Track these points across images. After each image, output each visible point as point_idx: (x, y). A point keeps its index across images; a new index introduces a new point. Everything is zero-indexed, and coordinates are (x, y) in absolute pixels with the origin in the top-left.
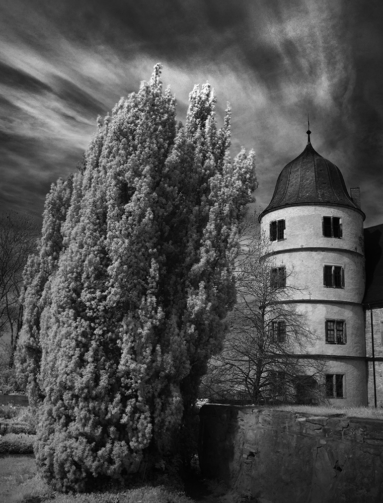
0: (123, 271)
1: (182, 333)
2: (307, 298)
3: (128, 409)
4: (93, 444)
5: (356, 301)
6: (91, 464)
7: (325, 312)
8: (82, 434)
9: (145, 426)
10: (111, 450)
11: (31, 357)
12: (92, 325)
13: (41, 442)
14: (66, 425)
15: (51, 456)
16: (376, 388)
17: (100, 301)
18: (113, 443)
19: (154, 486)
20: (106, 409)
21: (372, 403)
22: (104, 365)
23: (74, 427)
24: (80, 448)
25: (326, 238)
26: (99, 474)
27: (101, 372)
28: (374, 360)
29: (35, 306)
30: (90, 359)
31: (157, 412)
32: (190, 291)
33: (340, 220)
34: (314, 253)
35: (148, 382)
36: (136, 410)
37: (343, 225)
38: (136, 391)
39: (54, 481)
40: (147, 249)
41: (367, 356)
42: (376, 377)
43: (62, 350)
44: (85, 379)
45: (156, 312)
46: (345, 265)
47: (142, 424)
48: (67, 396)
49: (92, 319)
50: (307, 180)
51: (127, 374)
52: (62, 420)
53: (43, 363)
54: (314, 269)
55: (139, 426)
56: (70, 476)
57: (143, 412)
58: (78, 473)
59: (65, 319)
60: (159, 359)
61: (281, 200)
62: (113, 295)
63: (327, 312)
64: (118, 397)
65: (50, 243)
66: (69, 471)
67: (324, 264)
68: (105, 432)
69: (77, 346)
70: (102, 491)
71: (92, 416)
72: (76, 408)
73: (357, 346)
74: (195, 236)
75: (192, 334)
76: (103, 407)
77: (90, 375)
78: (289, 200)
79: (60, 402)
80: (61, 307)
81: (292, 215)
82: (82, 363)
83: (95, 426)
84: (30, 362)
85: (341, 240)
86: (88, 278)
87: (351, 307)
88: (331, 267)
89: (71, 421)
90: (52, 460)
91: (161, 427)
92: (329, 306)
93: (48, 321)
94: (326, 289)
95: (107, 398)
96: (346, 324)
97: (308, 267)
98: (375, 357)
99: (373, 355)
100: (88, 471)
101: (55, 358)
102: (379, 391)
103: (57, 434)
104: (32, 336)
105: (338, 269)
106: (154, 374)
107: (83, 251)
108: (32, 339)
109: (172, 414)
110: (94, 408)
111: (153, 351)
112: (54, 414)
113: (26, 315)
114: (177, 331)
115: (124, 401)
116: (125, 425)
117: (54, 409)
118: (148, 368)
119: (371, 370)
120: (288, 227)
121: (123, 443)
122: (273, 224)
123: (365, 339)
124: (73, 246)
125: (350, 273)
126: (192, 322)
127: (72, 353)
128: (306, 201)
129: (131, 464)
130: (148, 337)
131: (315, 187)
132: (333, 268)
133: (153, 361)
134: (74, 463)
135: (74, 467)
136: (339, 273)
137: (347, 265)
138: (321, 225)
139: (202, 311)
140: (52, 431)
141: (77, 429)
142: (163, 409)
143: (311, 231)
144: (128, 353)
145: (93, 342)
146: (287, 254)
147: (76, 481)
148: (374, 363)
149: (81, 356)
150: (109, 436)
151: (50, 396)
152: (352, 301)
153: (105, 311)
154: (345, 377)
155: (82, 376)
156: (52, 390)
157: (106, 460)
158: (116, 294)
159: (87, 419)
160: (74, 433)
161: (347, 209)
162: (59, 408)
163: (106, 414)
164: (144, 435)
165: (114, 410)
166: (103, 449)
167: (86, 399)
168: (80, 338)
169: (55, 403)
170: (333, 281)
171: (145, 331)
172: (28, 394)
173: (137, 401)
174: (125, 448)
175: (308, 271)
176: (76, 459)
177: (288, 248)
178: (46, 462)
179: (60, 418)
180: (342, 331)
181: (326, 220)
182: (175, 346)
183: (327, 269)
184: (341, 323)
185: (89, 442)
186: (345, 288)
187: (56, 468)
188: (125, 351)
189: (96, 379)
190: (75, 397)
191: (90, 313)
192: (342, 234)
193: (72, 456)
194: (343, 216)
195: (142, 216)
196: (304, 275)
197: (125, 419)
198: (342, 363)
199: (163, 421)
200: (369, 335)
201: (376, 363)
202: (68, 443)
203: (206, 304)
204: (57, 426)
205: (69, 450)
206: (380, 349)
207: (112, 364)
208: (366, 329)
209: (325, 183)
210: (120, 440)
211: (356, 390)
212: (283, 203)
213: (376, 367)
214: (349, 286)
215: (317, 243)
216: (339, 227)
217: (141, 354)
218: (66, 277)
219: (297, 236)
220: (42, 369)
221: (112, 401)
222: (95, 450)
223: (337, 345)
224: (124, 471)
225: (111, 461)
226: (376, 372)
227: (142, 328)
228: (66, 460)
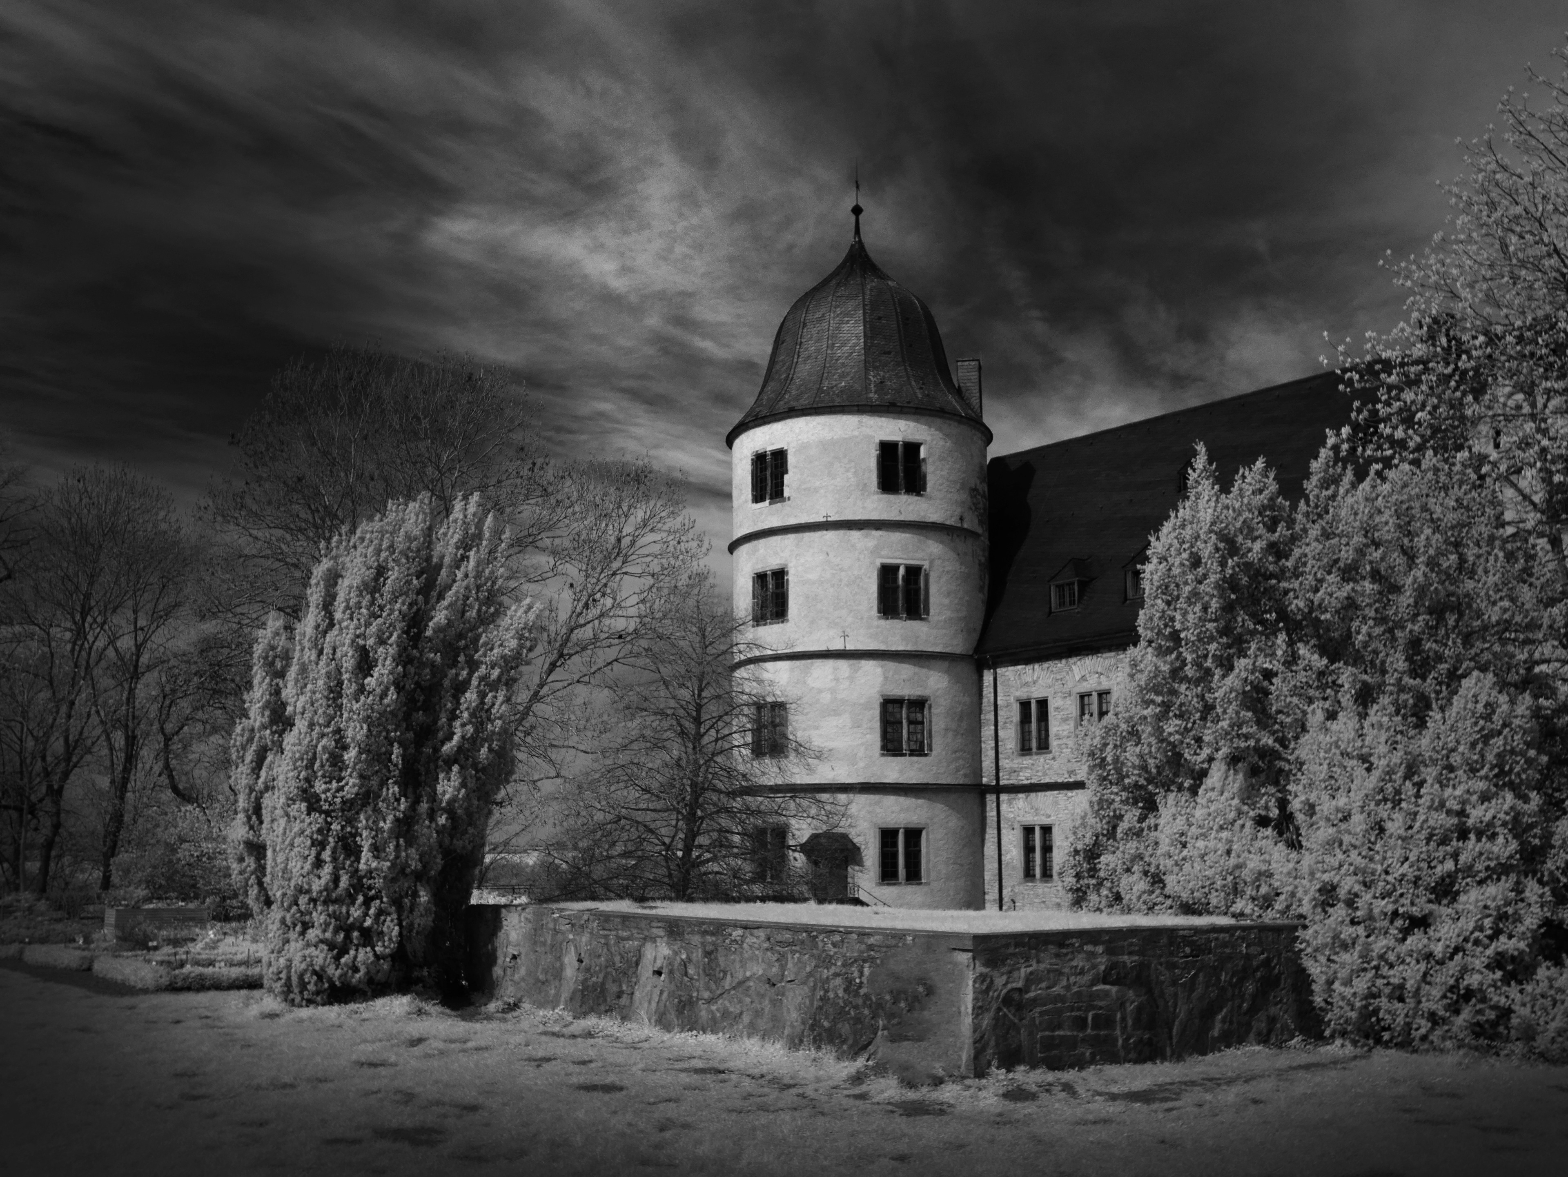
0: (360, 761)
1: (434, 825)
2: (837, 645)
3: (372, 911)
4: (335, 951)
5: (958, 650)
6: (334, 973)
7: (880, 679)
8: (322, 941)
9: (391, 928)
10: (355, 957)
11: (250, 854)
12: (329, 819)
13: (275, 955)
14: (303, 933)
15: (289, 967)
16: (1003, 858)
17: (338, 791)
18: (357, 950)
19: (404, 994)
20: (348, 912)
21: (992, 894)
22: (344, 864)
23: (312, 934)
24: (320, 956)
25: (885, 496)
26: (342, 983)
27: (341, 872)
28: (998, 789)
29: (251, 790)
30: (328, 859)
31: (406, 913)
32: (441, 776)
33: (922, 448)
34: (855, 535)
35: (394, 880)
36: (380, 912)
37: (930, 461)
38: (380, 891)
39: (292, 996)
40: (388, 732)
41: (985, 780)
42: (1003, 831)
43: (296, 850)
44: (323, 881)
45: (399, 804)
46: (931, 562)
47: (389, 927)
48: (303, 900)
49: (328, 813)
50: (844, 345)
51: (370, 873)
52: (298, 928)
53: (269, 863)
54: (856, 573)
55: (385, 929)
56: (311, 987)
57: (389, 914)
58: (320, 984)
59: (297, 814)
60: (403, 854)
61: (780, 396)
62: (351, 785)
63: (886, 678)
64: (360, 899)
65: (267, 713)
66: (309, 983)
67: (878, 562)
68: (348, 937)
69: (313, 845)
70: (346, 1003)
71: (333, 921)
72: (314, 914)
73: (959, 758)
74: (449, 705)
75: (443, 825)
76: (344, 910)
77: (328, 877)
78: (797, 398)
79: (295, 908)
80: (291, 799)
81: (804, 438)
82: (319, 863)
83: (336, 932)
84: (251, 862)
85: (923, 499)
86: (322, 766)
87: (946, 664)
88: (895, 568)
89: (308, 928)
90: (289, 972)
91: (410, 931)
92: (891, 665)
93: (272, 812)
94: (883, 622)
95: (347, 901)
96: (930, 707)
97: (841, 570)
98: (1002, 783)
99: (998, 779)
100: (330, 981)
101: (287, 859)
102: (1008, 864)
103: (293, 944)
104: (251, 828)
105: (914, 572)
106: (399, 871)
107: (315, 735)
108: (251, 832)
109: (422, 916)
110: (334, 912)
111: (397, 846)
112: (289, 921)
113: (242, 803)
114: (427, 822)
115: (367, 903)
116: (369, 929)
117: (288, 916)
118: (393, 865)
119: (991, 814)
120: (795, 467)
121: (368, 949)
122: (759, 459)
123: (980, 742)
124: (301, 724)
125: (944, 579)
126: (444, 810)
127: (307, 853)
128: (838, 401)
129: (378, 971)
130: (391, 830)
131: (862, 365)
132: (902, 571)
133: (397, 857)
134: (315, 972)
135: (315, 978)
136: (917, 582)
137: (938, 562)
138: (872, 463)
139: (453, 800)
140: (287, 941)
141: (317, 936)
142: (412, 910)
143: (848, 479)
144: (369, 851)
145: (331, 839)
146: (791, 538)
147: (318, 993)
148: (998, 798)
149: (318, 855)
150: (351, 942)
151: (282, 902)
152: (948, 650)
153: (344, 802)
154: (927, 835)
155: (319, 878)
156: (284, 895)
157: (351, 968)
158: (354, 785)
159: (327, 925)
160: (314, 940)
161: (938, 421)
162: (294, 914)
163: (348, 918)
164: (390, 939)
165: (356, 913)
166: (347, 956)
167: (325, 903)
168: (315, 836)
169: (288, 910)
170: (900, 603)
171: (386, 825)
172: (250, 902)
173: (382, 902)
174: (371, 955)
175: (841, 580)
176: (317, 968)
177: (792, 521)
178: (282, 976)
179: (295, 925)
180: (922, 723)
181: (887, 450)
182: (423, 840)
183: (887, 573)
184: (919, 704)
185: (331, 949)
186: (930, 618)
187: (295, 979)
188: (365, 849)
189: (336, 880)
190: (313, 901)
191: (326, 807)
192: (925, 484)
193: (312, 965)
194: (928, 438)
195: (384, 695)
196: (832, 590)
197: (368, 922)
198: (920, 802)
199: (412, 924)
200: (987, 732)
201: (1004, 797)
202: (307, 952)
203: (459, 791)
204: (293, 935)
205: (308, 959)
206: (1011, 765)
207: (353, 862)
208: (983, 717)
209: (889, 353)
210: (365, 946)
211: (954, 863)
212: (782, 406)
213: (1004, 807)
214: (939, 614)
215: (864, 508)
216: (919, 467)
217: (384, 851)
218: (294, 764)
219: (816, 490)
220: (269, 870)
221: (353, 904)
222: (337, 958)
223: (908, 758)
224: (370, 980)
225: (356, 970)
226: (1002, 818)
227: (385, 822)
228: (306, 971)
